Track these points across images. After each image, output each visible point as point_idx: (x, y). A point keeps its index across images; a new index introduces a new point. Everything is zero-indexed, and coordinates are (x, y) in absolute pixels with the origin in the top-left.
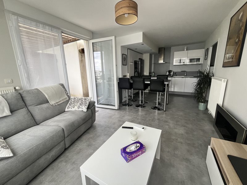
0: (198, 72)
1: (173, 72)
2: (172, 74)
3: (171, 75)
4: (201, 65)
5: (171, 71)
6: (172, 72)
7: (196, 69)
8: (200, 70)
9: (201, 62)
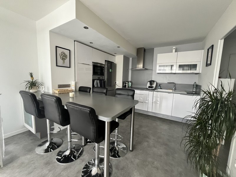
0: (194, 85)
1: (157, 83)
2: (154, 85)
3: (152, 87)
4: (198, 75)
5: (154, 81)
6: (155, 84)
7: (190, 81)
8: (197, 83)
9: (199, 70)
